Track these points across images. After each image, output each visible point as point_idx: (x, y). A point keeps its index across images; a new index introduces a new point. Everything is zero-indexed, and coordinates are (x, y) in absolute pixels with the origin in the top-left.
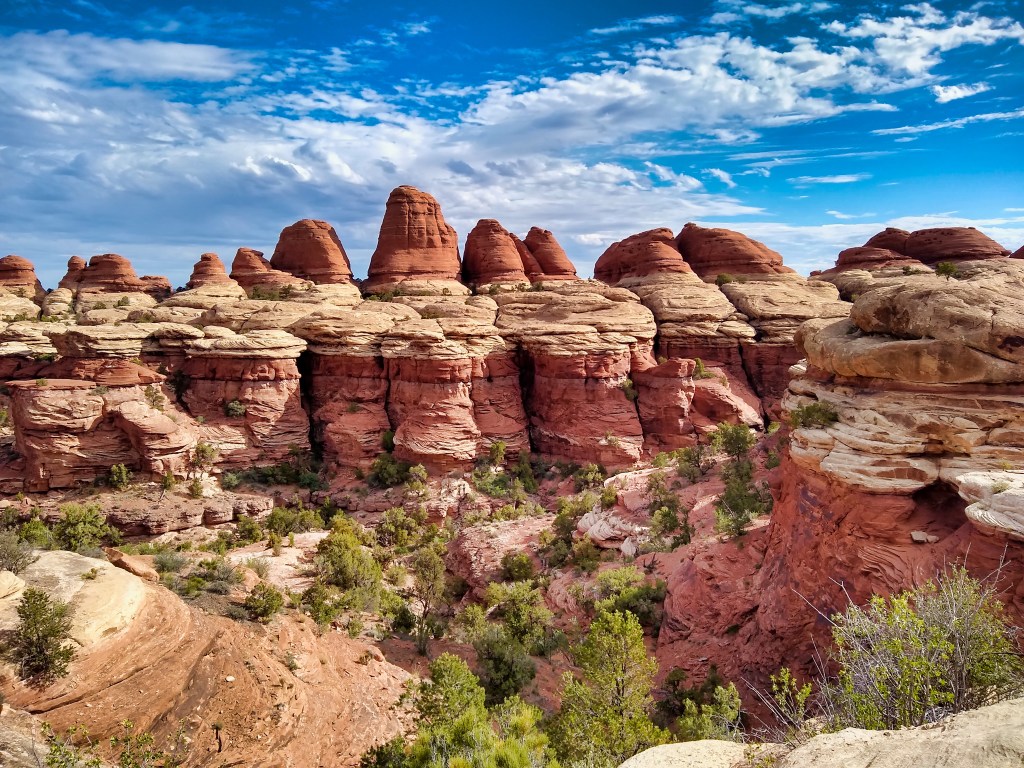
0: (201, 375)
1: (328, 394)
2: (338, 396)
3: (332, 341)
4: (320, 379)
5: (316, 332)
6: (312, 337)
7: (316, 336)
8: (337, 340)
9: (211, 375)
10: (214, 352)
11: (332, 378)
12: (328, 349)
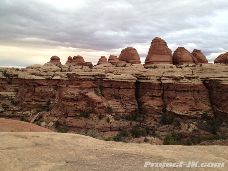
0: (108, 86)
1: (143, 94)
2: (146, 95)
3: (144, 78)
4: (140, 89)
5: (140, 75)
6: (138, 77)
7: (140, 76)
8: (146, 78)
9: (111, 87)
10: (112, 80)
11: (144, 89)
12: (143, 80)
